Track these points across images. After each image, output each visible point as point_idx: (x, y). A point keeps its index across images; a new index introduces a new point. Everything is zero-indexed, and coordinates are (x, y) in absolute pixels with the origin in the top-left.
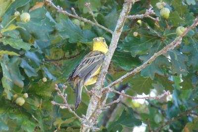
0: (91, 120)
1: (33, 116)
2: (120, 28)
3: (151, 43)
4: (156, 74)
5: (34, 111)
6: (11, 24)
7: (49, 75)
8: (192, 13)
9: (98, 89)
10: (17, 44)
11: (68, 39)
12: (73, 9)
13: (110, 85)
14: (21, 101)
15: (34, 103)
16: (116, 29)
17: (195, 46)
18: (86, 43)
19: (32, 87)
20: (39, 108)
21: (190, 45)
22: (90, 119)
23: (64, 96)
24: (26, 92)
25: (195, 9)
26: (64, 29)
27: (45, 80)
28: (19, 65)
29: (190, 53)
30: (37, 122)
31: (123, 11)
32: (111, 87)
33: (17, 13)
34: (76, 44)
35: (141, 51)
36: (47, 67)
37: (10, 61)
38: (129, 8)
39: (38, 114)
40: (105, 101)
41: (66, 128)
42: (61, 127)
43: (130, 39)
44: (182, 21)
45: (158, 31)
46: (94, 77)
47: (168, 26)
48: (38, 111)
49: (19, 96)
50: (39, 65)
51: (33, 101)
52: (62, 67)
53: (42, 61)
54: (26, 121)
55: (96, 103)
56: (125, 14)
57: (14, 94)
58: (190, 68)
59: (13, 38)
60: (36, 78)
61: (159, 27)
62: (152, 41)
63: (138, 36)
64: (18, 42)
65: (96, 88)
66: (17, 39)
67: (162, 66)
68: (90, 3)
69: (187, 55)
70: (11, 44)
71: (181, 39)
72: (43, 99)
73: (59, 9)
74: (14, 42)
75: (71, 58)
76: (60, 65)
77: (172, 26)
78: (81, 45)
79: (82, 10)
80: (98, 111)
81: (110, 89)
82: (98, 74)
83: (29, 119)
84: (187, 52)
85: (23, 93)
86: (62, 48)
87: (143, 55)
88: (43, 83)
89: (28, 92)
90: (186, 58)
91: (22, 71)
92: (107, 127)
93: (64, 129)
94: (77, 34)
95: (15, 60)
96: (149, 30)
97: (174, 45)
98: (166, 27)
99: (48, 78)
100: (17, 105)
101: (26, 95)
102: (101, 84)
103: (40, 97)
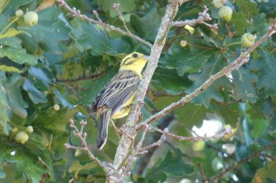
0: (121, 171)
1: (40, 159)
2: (162, 39)
3: (206, 56)
4: (213, 101)
5: (41, 151)
6: (10, 27)
7: (62, 101)
8: (263, 14)
9: (131, 126)
10: (18, 57)
11: (89, 51)
12: (95, 12)
13: (148, 120)
14: (23, 137)
15: (40, 140)
16: (156, 41)
17: (268, 60)
18: (115, 55)
19: (38, 118)
20: (48, 147)
21: (261, 59)
22: (119, 168)
23: (83, 136)
24: (30, 125)
25: (268, 8)
26: (84, 35)
27: (57, 107)
28: (21, 87)
29: (261, 70)
30: (45, 167)
31: (167, 16)
32: (148, 123)
33: (19, 13)
34: (101, 57)
35: (191, 68)
36: (59, 89)
37: (9, 81)
38: (174, 12)
39: (47, 156)
40: (140, 143)
41: (85, 176)
42: (78, 175)
43: (177, 50)
44: (250, 25)
45: (215, 39)
46: (125, 108)
47: (230, 33)
48: (47, 151)
49: (20, 130)
50: (48, 86)
51: (40, 137)
52: (79, 91)
53: (53, 81)
54: (30, 166)
55: (127, 146)
56: (168, 19)
57: (13, 127)
58: (261, 92)
59: (13, 48)
60: (44, 106)
61: (216, 33)
62: (206, 53)
63: (187, 47)
64: (19, 54)
65: (127, 124)
66: (18, 49)
67: (221, 88)
68: (119, 4)
69: (256, 73)
70: (10, 57)
71: (249, 55)
72: (54, 135)
73: (75, 12)
74: (13, 53)
75: (93, 77)
76: (76, 88)
77: (235, 32)
78: (109, 58)
79: (109, 11)
80: (130, 157)
81: (147, 126)
82: (131, 105)
83: (35, 163)
84: (256, 69)
85: (26, 125)
86: (81, 64)
87: (193, 73)
88: (53, 112)
89: (33, 125)
90: (255, 78)
91: (24, 95)
92: (144, 175)
93: (83, 178)
94: (102, 43)
95: (15, 79)
96: (202, 37)
97: (238, 64)
98: (227, 34)
99: (61, 106)
100: (17, 143)
101: (31, 129)
102: (134, 118)
103: (50, 132)
